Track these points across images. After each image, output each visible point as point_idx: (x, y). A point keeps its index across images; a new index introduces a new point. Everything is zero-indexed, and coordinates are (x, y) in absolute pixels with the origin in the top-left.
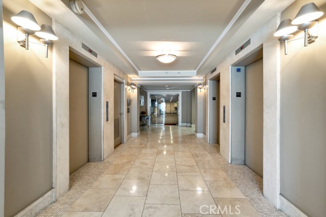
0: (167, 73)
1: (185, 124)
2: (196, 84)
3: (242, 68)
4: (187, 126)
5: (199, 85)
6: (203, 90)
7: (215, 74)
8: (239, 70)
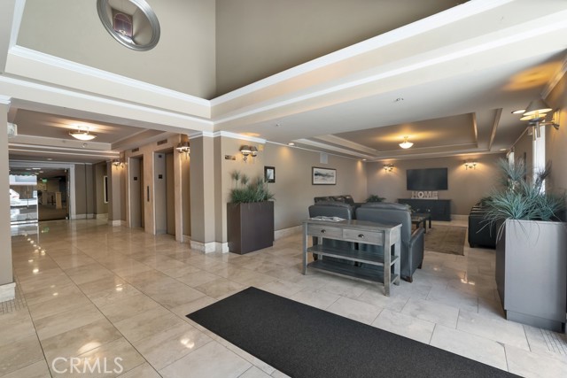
0: (64, 142)
1: (84, 216)
2: (109, 159)
3: (163, 155)
4: (86, 219)
5: (114, 161)
6: (120, 168)
7: (137, 154)
8: (160, 156)
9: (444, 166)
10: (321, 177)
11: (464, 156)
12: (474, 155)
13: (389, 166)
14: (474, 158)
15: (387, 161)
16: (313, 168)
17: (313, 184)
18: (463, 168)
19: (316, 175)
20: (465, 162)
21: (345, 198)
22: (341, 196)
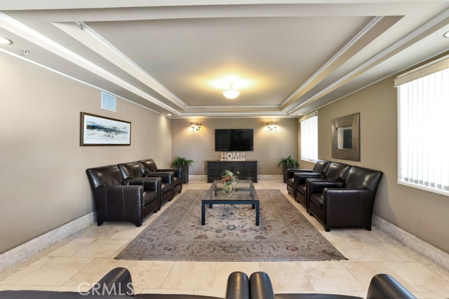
9: (250, 128)
10: (102, 133)
11: (266, 118)
12: (274, 118)
13: (198, 124)
14: (275, 121)
15: (194, 119)
16: (82, 115)
17: (82, 144)
18: (265, 129)
19: (90, 127)
20: (267, 124)
21: (144, 163)
22: (139, 162)
